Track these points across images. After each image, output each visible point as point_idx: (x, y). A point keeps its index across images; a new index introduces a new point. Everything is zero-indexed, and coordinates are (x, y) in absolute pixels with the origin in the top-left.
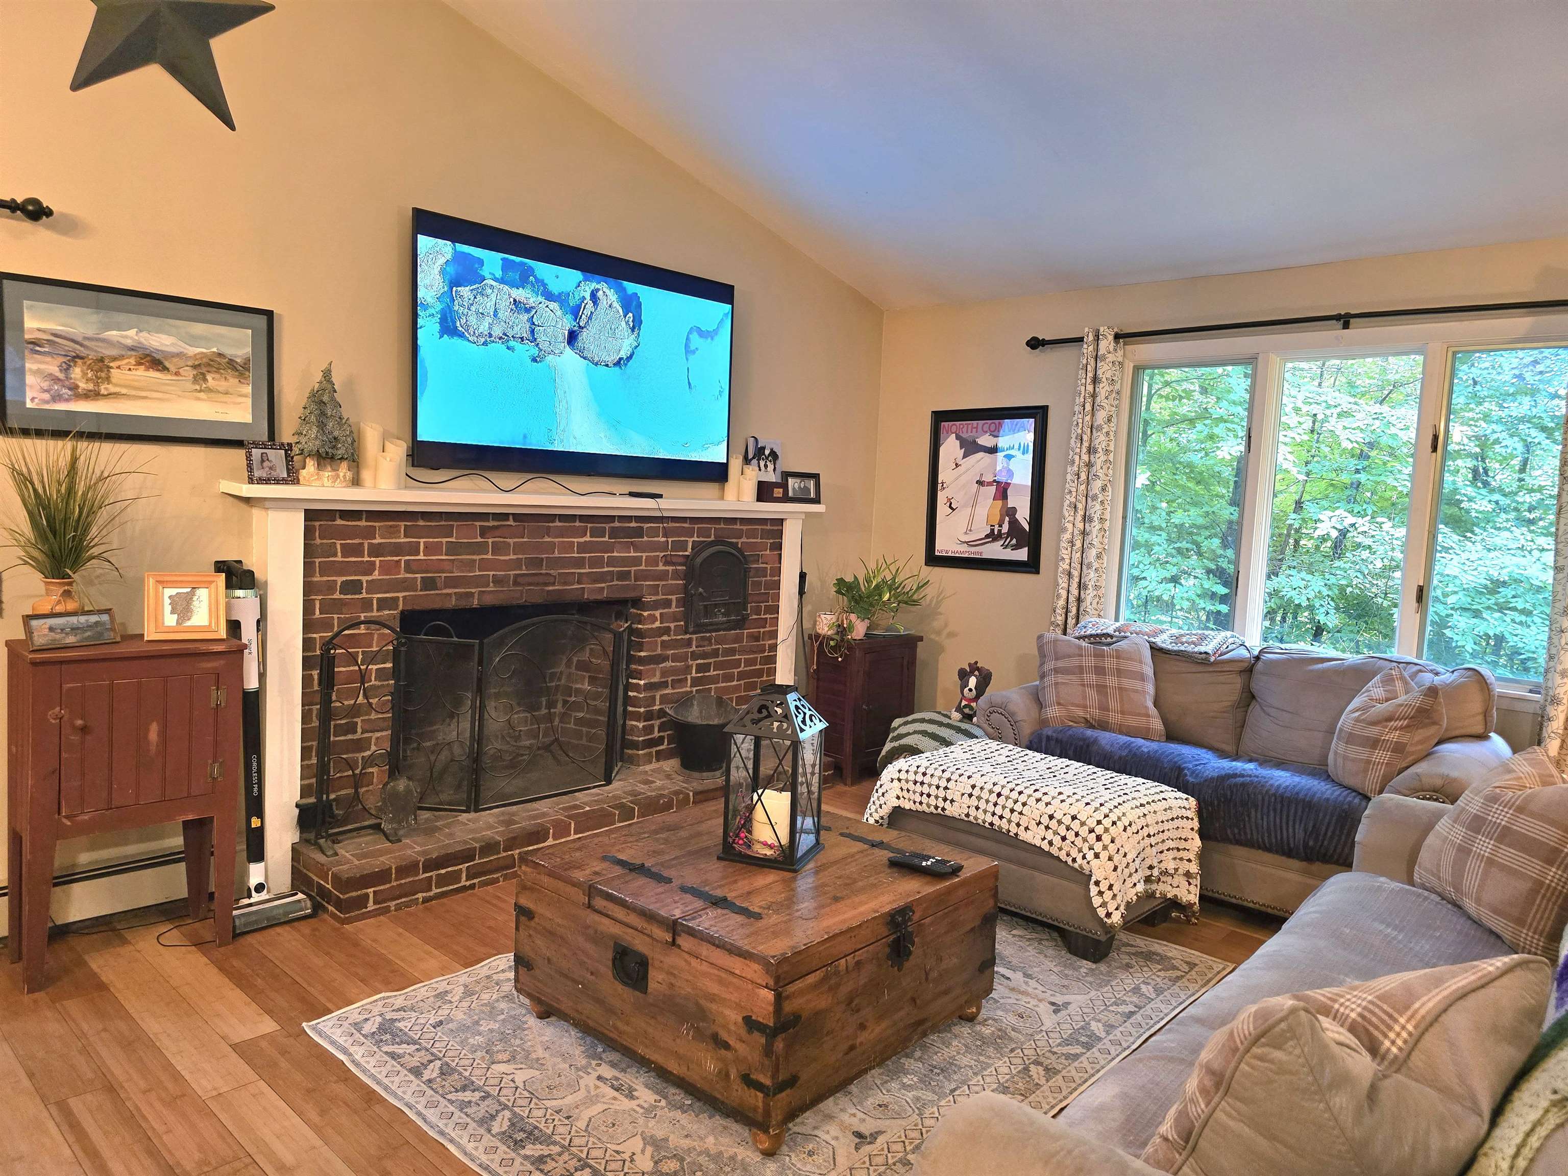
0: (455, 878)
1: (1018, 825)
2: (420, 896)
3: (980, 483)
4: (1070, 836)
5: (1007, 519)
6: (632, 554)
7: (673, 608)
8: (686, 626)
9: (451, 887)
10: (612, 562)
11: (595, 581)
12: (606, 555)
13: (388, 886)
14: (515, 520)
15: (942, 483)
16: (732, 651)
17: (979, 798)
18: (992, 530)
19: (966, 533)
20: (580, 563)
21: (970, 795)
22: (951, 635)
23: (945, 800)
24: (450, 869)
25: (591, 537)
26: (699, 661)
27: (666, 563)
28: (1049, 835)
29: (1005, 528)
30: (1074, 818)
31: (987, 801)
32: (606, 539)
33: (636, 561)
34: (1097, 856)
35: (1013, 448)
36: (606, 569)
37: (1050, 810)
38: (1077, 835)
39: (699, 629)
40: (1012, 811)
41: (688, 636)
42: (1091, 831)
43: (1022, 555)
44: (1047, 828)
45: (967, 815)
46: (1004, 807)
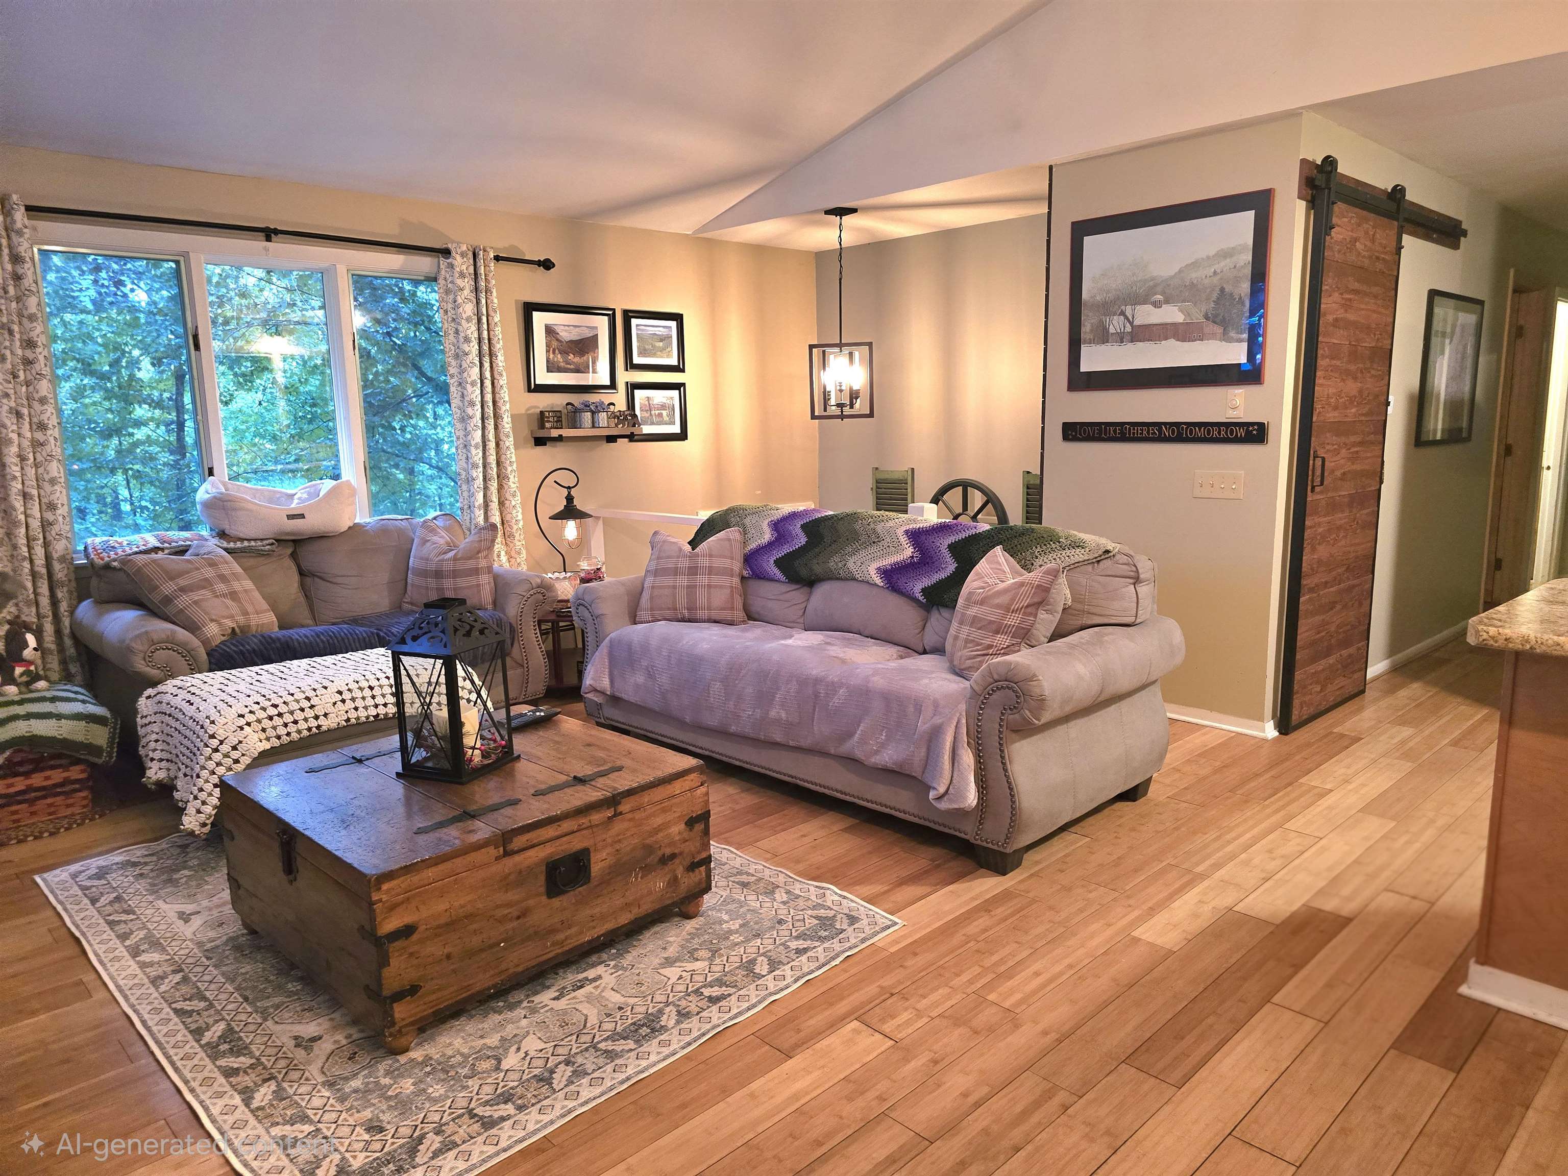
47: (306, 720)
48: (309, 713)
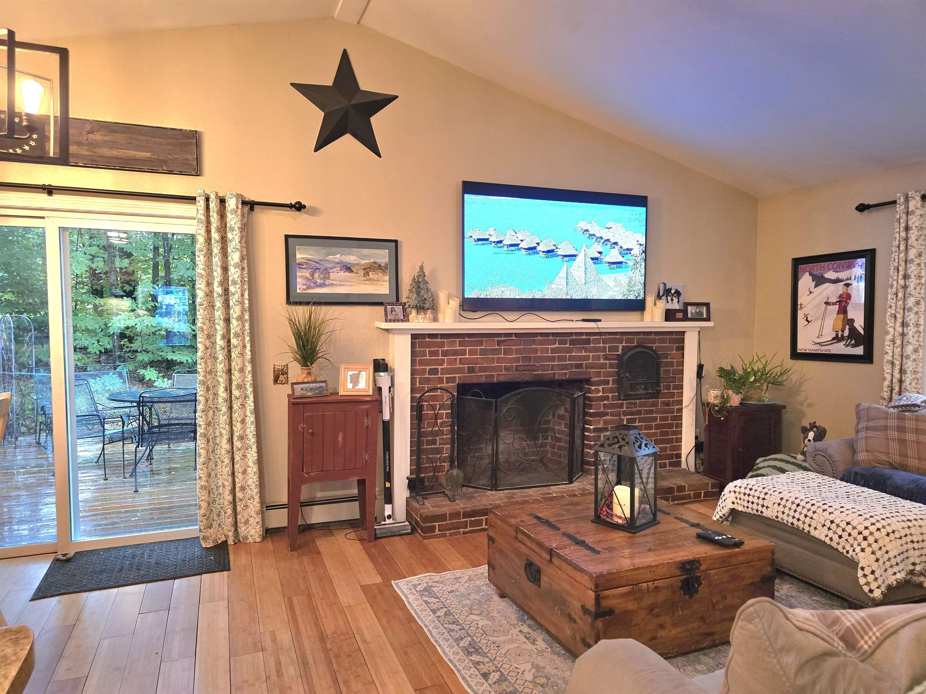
0: (480, 523)
1: (810, 525)
2: (462, 530)
3: (827, 303)
4: (845, 535)
5: (847, 327)
6: (584, 354)
7: (610, 385)
8: (619, 395)
9: (478, 528)
10: (572, 358)
11: (562, 369)
12: (568, 355)
13: (445, 523)
14: (515, 337)
15: (801, 305)
16: (652, 412)
17: (785, 506)
18: (837, 335)
19: (818, 337)
20: (553, 359)
21: (779, 504)
22: (810, 405)
23: (763, 506)
24: (477, 518)
25: (559, 344)
26: (628, 417)
27: (606, 358)
28: (831, 534)
29: (846, 333)
30: (848, 523)
31: (790, 509)
32: (568, 346)
33: (587, 358)
34: (863, 550)
35: (850, 279)
36: (568, 363)
37: (832, 517)
38: (850, 535)
39: (627, 397)
40: (806, 516)
41: (621, 402)
42: (860, 533)
43: (859, 351)
44: (829, 529)
45: (777, 517)
46: (801, 513)
47: (758, 504)
48: (761, 502)
